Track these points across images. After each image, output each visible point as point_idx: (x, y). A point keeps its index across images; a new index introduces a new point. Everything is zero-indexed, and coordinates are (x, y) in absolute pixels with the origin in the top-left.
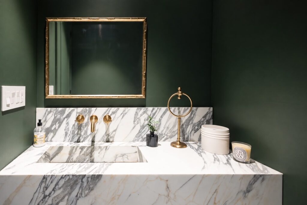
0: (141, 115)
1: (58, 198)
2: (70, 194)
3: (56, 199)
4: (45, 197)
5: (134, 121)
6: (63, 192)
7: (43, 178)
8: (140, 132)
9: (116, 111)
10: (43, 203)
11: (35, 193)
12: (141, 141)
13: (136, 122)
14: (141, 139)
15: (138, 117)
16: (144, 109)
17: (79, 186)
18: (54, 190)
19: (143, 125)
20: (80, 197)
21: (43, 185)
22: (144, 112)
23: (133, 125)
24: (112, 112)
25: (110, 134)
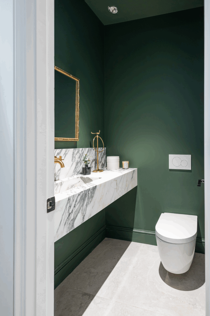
0: (76, 154)
1: (77, 211)
2: (83, 205)
3: (76, 212)
4: (69, 214)
5: (72, 160)
6: (80, 205)
7: (68, 199)
8: (75, 168)
9: (60, 152)
10: (68, 220)
11: (63, 215)
12: (76, 175)
13: (73, 161)
14: (76, 173)
15: (74, 156)
16: (77, 150)
17: (87, 197)
18: (74, 207)
19: (77, 162)
20: (88, 205)
21: (68, 206)
22: (78, 152)
23: (72, 163)
24: (57, 153)
25: (56, 173)
